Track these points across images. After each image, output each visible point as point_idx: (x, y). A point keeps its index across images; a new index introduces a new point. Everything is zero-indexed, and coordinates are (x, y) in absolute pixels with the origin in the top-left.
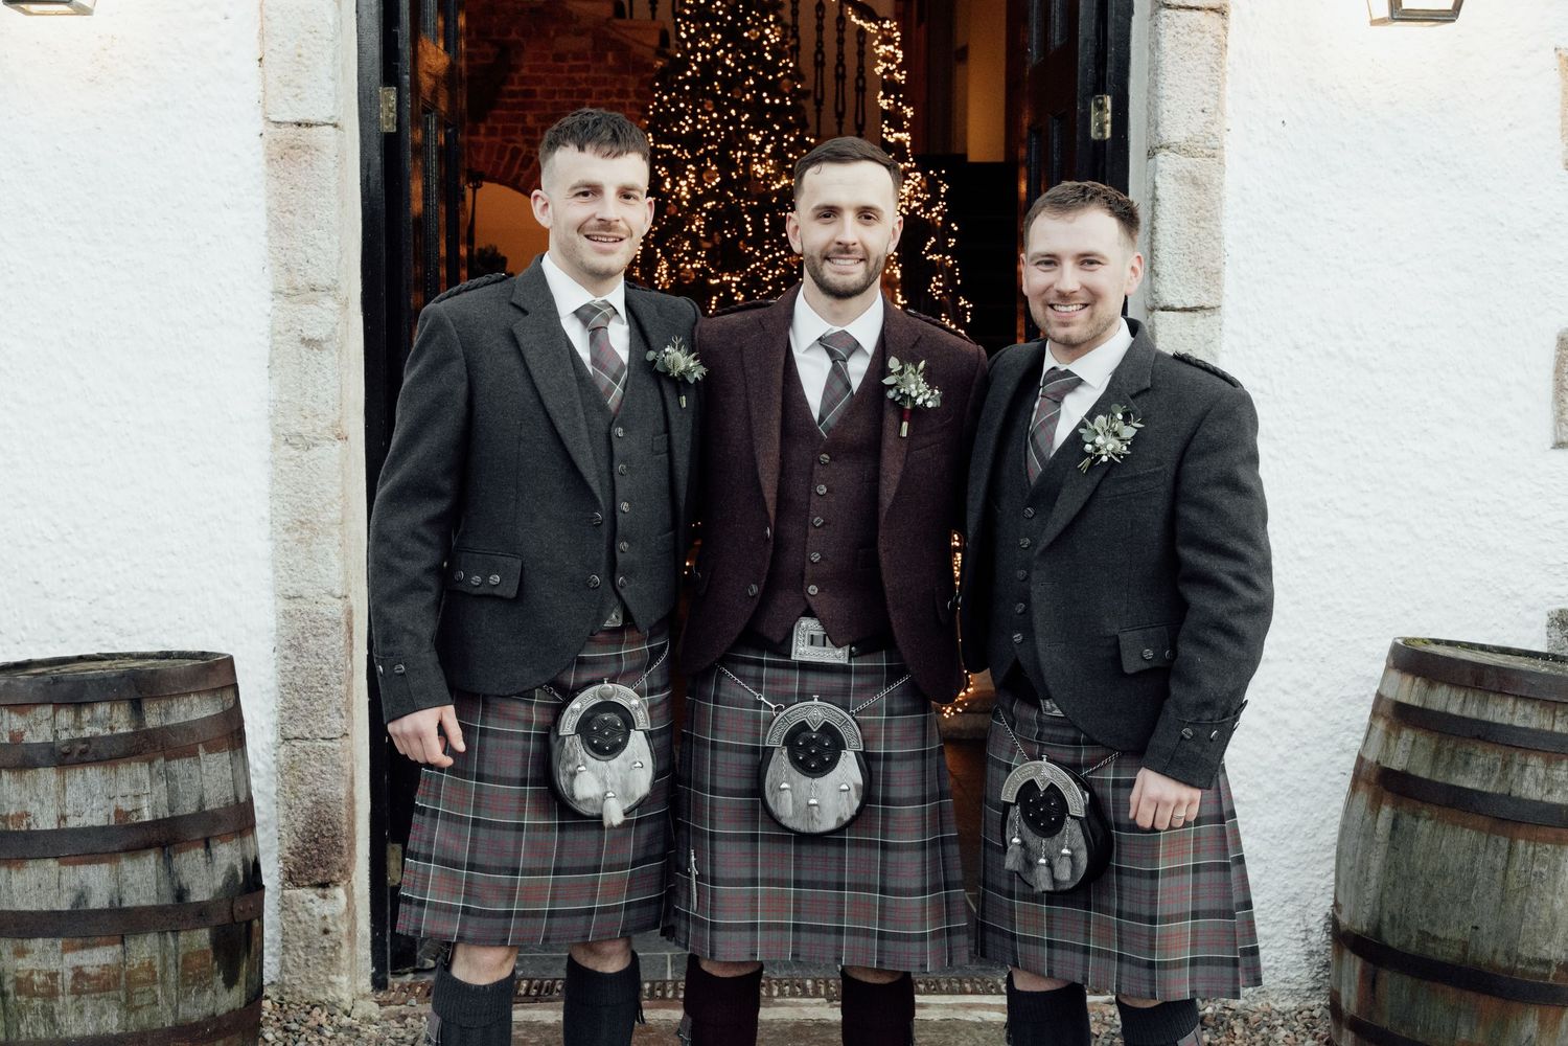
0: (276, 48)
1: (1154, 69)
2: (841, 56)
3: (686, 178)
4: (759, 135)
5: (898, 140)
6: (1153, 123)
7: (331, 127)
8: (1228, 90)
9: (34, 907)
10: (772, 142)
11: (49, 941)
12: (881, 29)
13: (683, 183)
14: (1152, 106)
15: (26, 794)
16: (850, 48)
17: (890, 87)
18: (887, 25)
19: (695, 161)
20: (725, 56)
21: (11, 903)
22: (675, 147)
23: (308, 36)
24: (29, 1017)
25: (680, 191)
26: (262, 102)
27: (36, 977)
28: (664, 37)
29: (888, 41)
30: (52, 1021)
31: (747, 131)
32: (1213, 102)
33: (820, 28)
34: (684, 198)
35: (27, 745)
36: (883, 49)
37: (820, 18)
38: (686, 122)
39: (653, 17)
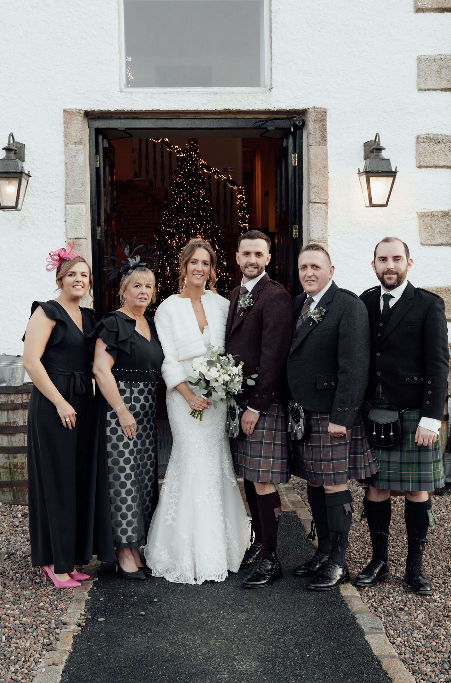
0: (70, 218)
1: (309, 219)
2: (225, 198)
3: (175, 240)
4: (198, 225)
5: (244, 226)
6: (309, 234)
7: (84, 239)
8: (329, 225)
9: (18, 445)
10: (202, 227)
11: (22, 454)
12: (239, 188)
13: (174, 241)
14: (308, 229)
15: (15, 417)
16: (228, 195)
17: (242, 208)
18: (240, 188)
19: (178, 234)
20: (187, 200)
21: (12, 444)
22: (171, 229)
23: (78, 215)
24: (17, 474)
25: (173, 244)
26: (66, 233)
27: (19, 464)
28: (167, 192)
29: (240, 193)
30: (23, 475)
31: (195, 224)
32: (325, 228)
33: (218, 189)
34: (175, 246)
35: (16, 404)
36: (239, 196)
37: (218, 186)
38: (175, 221)
39: (163, 186)
